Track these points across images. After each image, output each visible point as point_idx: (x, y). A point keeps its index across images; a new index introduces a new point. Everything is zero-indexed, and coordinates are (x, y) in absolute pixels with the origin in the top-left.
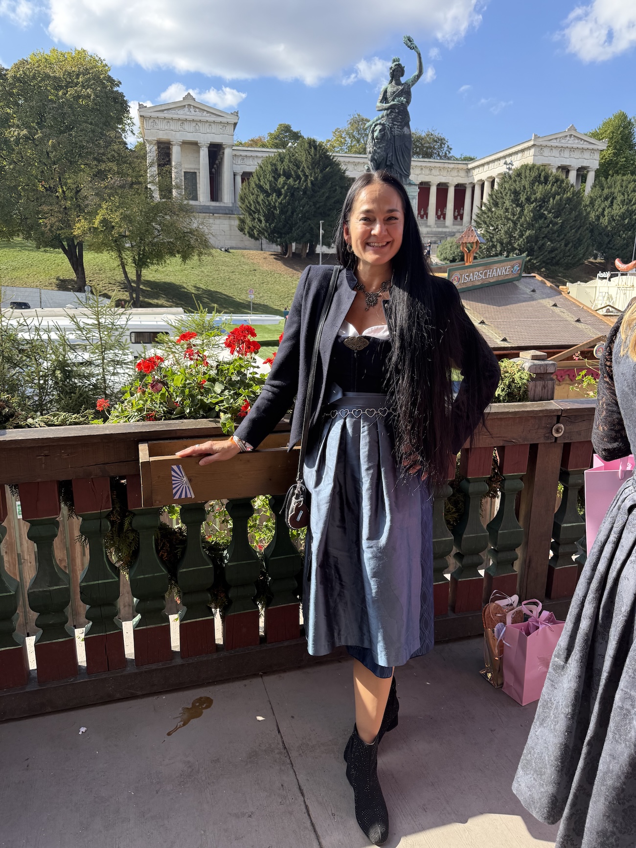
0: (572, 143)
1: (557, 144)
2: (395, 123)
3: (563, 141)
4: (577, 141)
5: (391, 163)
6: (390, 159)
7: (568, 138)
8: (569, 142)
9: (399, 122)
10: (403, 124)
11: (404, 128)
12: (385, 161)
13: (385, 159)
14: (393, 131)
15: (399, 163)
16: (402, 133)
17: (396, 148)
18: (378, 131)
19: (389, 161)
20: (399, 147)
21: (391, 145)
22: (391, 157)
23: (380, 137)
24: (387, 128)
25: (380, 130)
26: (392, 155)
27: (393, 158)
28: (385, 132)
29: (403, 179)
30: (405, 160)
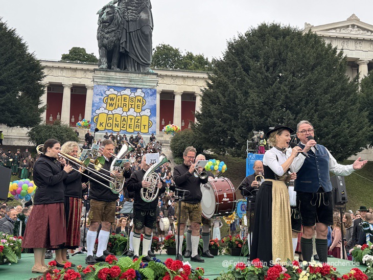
0: (354, 33)
1: (337, 35)
2: (129, 7)
3: (344, 31)
4: (361, 32)
5: (126, 51)
6: (124, 46)
7: (350, 28)
8: (352, 33)
9: (134, 6)
10: (139, 8)
11: (141, 13)
12: (118, 49)
13: (118, 46)
14: (125, 16)
15: (134, 51)
16: (138, 18)
17: (131, 34)
18: (105, 14)
19: (123, 47)
20: (134, 33)
21: (125, 30)
22: (124, 44)
23: (108, 20)
24: (116, 11)
25: (107, 12)
26: (126, 42)
27: (128, 45)
28: (113, 16)
29: (141, 69)
30: (143, 47)
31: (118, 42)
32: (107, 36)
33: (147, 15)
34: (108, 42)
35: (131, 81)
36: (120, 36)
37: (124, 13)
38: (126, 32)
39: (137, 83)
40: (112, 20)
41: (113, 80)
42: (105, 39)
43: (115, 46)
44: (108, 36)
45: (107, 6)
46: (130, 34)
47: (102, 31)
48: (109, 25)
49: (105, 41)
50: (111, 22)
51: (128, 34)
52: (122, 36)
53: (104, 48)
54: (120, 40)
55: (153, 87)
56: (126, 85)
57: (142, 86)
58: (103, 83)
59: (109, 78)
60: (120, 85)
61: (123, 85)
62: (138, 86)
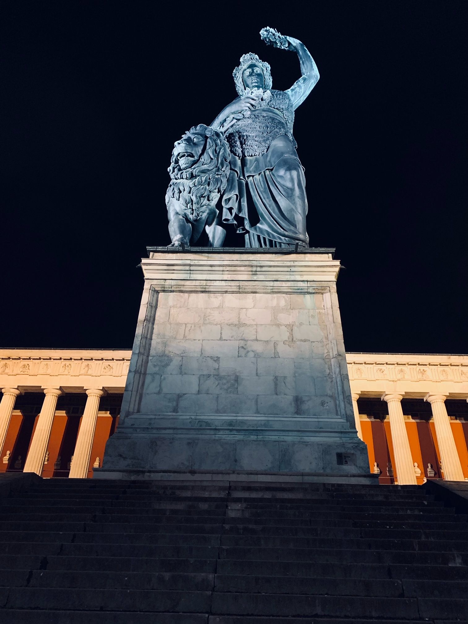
6: (232, 204)
14: (236, 147)
17: (251, 179)
20: (257, 178)
21: (234, 175)
22: (233, 200)
26: (239, 196)
27: (243, 204)
35: (255, 273)
36: (223, 186)
38: (238, 178)
39: (275, 278)
46: (247, 181)
50: (200, 155)
51: (243, 181)
54: (222, 195)
55: (325, 284)
56: (241, 283)
57: (289, 284)
58: (173, 283)
59: (190, 265)
60: (223, 283)
61: (233, 283)
62: (276, 284)
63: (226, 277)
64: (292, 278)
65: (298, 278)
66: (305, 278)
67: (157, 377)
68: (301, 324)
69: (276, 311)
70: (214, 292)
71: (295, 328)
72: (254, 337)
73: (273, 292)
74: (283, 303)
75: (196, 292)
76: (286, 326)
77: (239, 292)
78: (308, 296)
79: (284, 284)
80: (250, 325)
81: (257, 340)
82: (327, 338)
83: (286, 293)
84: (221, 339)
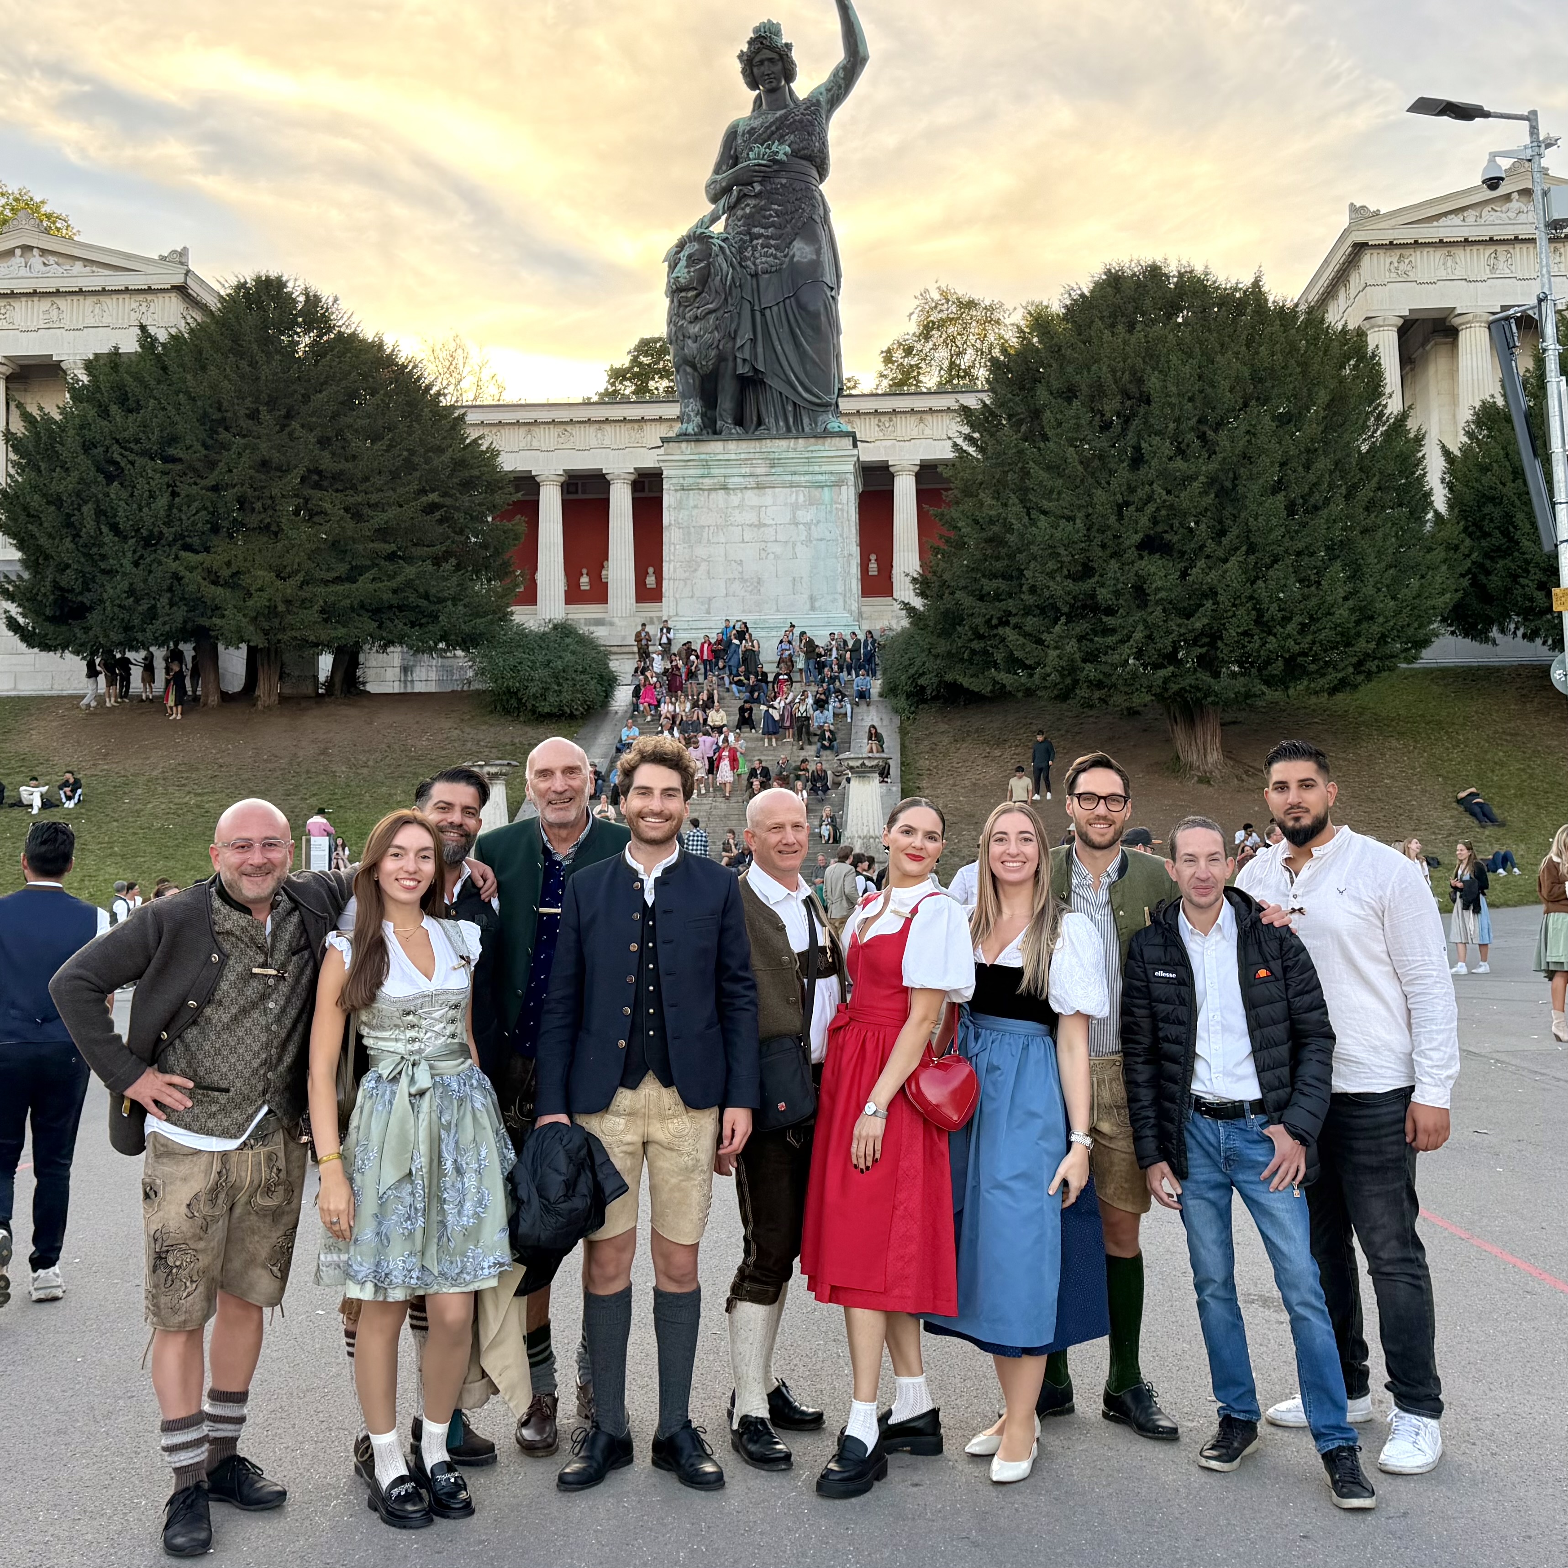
1: (1465, 232)
3: (1494, 217)
5: (754, 369)
6: (747, 354)
11: (795, 243)
12: (731, 364)
13: (731, 359)
14: (747, 259)
15: (782, 367)
16: (787, 259)
17: (768, 312)
18: (683, 263)
19: (744, 360)
20: (775, 309)
21: (747, 307)
22: (747, 347)
23: (691, 280)
24: (716, 249)
25: (690, 257)
26: (754, 341)
27: (760, 350)
28: (709, 265)
29: (806, 421)
30: (805, 351)
31: (730, 345)
32: (694, 329)
33: (812, 248)
34: (699, 350)
35: (772, 466)
36: (734, 326)
37: (741, 251)
38: (753, 311)
39: (792, 470)
40: (704, 279)
41: (719, 467)
42: (690, 342)
43: (721, 358)
44: (697, 329)
45: (689, 237)
46: (763, 315)
47: (677, 315)
48: (697, 296)
49: (691, 347)
50: (704, 286)
51: (758, 315)
52: (739, 325)
53: (689, 369)
54: (734, 339)
55: (843, 476)
56: (760, 479)
57: (807, 478)
58: (691, 481)
59: (707, 461)
60: (741, 480)
61: (751, 479)
62: (796, 478)
63: (743, 471)
64: (811, 469)
65: (817, 469)
66: (824, 468)
67: (689, 582)
68: (818, 522)
69: (795, 507)
70: (734, 489)
71: (813, 527)
72: (773, 538)
73: (792, 487)
74: (801, 499)
75: (716, 489)
76: (804, 524)
77: (758, 488)
78: (826, 489)
79: (802, 478)
80: (771, 525)
81: (776, 541)
82: (841, 536)
83: (805, 487)
84: (743, 541)
